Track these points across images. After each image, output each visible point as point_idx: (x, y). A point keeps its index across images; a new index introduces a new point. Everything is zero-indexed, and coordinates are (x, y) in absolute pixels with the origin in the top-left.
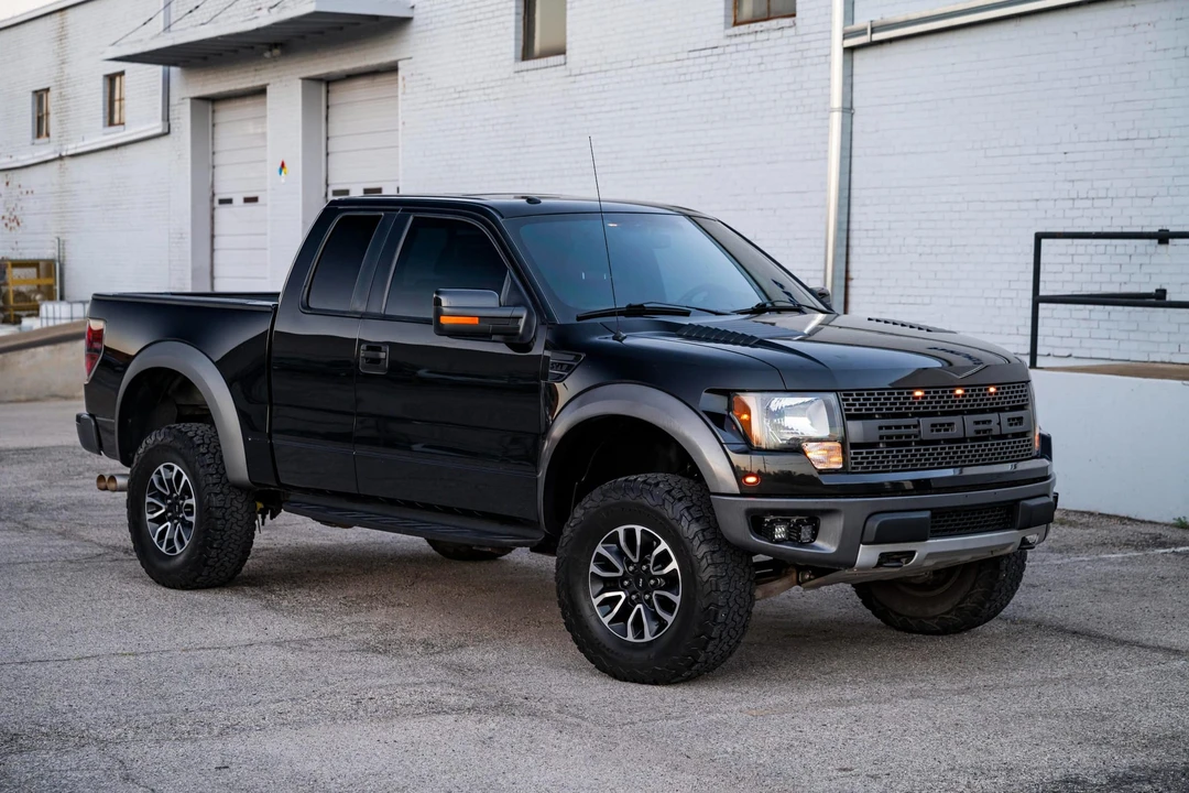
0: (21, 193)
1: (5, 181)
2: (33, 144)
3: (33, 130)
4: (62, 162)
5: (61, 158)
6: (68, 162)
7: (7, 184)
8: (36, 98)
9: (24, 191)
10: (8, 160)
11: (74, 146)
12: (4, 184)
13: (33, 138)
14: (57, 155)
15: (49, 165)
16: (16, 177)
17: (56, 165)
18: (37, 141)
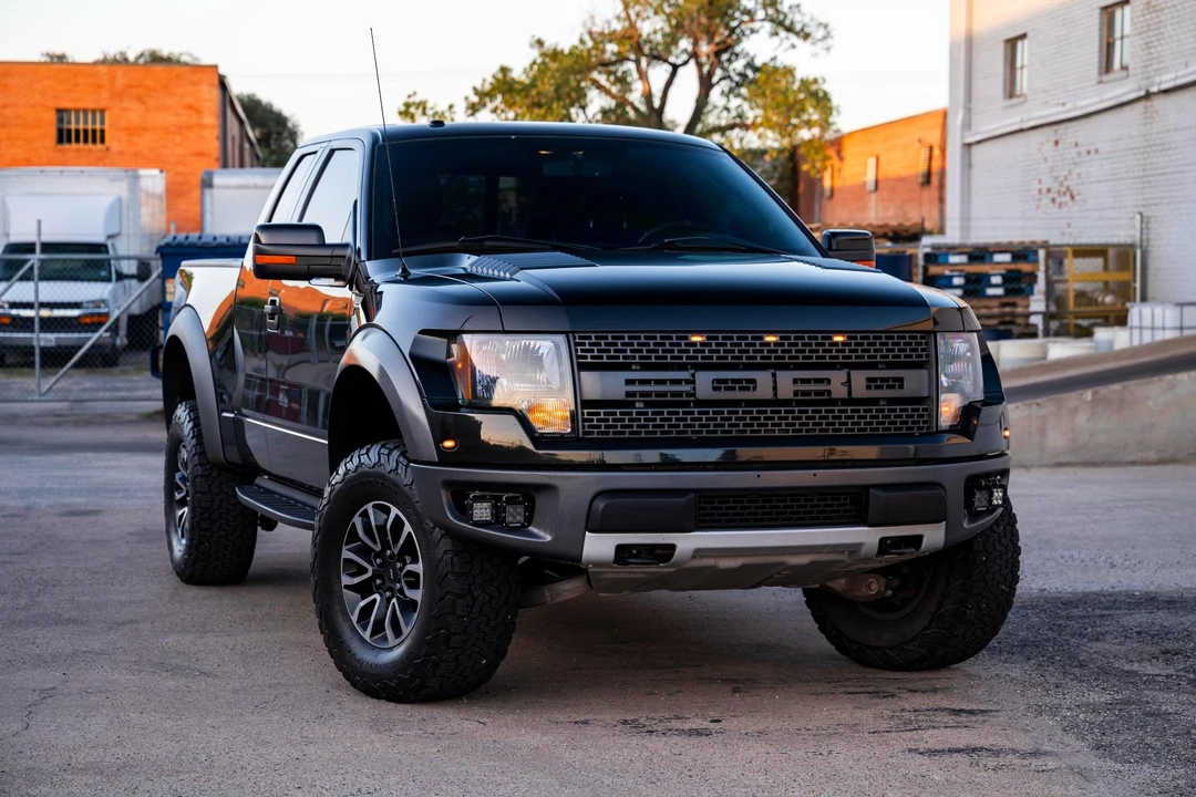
0: (1079, 154)
1: (1053, 138)
2: (1101, 82)
3: (1100, 62)
4: (1149, 103)
5: (1148, 96)
6: (1158, 103)
7: (1057, 143)
8: (1105, 17)
9: (1083, 149)
10: (1060, 108)
11: (1173, 75)
12: (1052, 144)
13: (1100, 74)
14: (1142, 93)
15: (1127, 109)
16: (1072, 133)
17: (1140, 107)
18: (1106, 78)
